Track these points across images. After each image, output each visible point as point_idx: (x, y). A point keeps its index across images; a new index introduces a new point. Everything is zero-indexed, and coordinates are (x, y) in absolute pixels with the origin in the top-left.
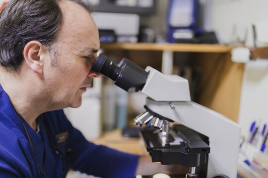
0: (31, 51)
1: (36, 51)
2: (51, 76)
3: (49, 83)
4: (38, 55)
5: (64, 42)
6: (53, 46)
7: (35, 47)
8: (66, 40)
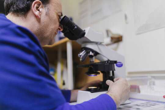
0: (36, 5)
1: (38, 6)
2: (45, 20)
3: (43, 25)
4: (39, 8)
5: (52, 5)
6: (47, 5)
7: (38, 3)
8: (53, 4)
